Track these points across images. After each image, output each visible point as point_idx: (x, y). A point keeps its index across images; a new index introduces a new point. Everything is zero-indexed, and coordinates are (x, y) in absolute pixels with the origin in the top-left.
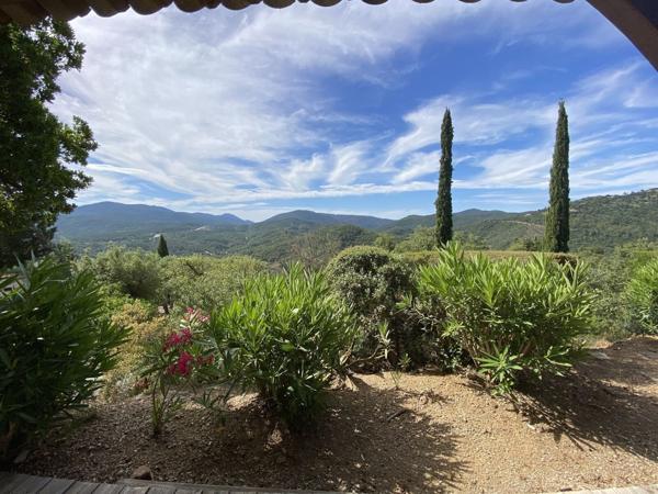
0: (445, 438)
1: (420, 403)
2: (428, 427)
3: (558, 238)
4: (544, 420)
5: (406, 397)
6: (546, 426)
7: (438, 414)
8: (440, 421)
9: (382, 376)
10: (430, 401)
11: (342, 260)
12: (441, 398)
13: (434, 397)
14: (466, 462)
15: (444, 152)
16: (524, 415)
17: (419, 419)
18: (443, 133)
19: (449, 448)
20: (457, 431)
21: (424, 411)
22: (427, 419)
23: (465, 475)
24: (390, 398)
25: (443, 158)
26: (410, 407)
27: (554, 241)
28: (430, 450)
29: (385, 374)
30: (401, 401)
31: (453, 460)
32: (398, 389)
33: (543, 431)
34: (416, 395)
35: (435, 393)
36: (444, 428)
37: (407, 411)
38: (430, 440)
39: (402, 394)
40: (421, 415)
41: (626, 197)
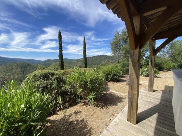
0: (84, 124)
1: (74, 117)
2: (79, 123)
3: (85, 65)
4: (99, 106)
5: (69, 117)
6: (100, 107)
7: (79, 117)
8: (81, 119)
9: (57, 114)
10: (76, 115)
11: (35, 76)
12: (79, 112)
13: (76, 113)
14: (91, 127)
15: (60, 42)
16: (96, 107)
17: (75, 122)
18: (59, 36)
19: (86, 126)
20: (86, 120)
21: (76, 119)
22: (78, 121)
23: (93, 131)
24: (64, 121)
25: (60, 43)
26: (71, 120)
27: (85, 66)
28: (82, 130)
29: (58, 113)
30: (68, 120)
31: (88, 129)
32: (65, 116)
33: (100, 109)
34: (71, 115)
35: (77, 111)
36: (83, 121)
37: (71, 122)
38: (81, 127)
39: (67, 117)
40: (75, 121)
41: (93, 57)
